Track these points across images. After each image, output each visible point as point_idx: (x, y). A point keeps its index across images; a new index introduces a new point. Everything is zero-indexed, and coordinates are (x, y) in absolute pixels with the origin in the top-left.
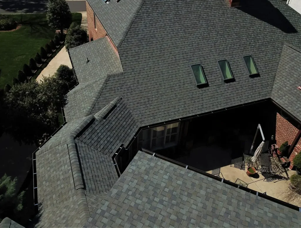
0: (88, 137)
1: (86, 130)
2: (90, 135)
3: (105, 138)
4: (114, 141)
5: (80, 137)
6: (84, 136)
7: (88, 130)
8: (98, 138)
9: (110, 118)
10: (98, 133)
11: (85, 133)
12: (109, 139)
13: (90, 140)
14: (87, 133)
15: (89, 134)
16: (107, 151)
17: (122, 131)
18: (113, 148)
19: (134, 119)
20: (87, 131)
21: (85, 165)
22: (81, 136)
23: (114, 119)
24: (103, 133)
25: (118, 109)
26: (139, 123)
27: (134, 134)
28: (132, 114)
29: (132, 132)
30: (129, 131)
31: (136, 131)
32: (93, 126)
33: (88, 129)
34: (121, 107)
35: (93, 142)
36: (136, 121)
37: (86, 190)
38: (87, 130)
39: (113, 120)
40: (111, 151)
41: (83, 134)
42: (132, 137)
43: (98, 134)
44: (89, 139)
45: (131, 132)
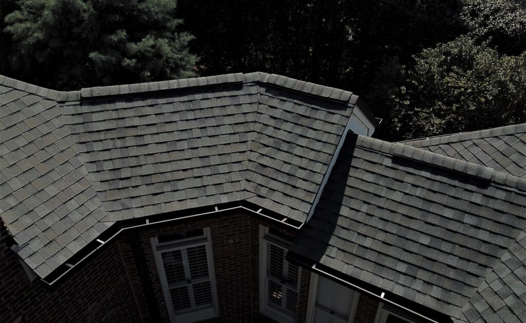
0: (277, 113)
1: (296, 101)
2: (288, 117)
3: (296, 161)
4: (300, 194)
5: (267, 94)
6: (275, 102)
7: (300, 105)
8: (288, 142)
9: (409, 179)
10: (305, 137)
11: (285, 101)
12: (301, 174)
13: (272, 122)
14: (289, 106)
15: (288, 114)
16: (260, 180)
17: (381, 236)
18: (278, 197)
19: (472, 281)
20: (295, 103)
21: (168, 109)
22: (270, 95)
23: (418, 194)
24: (312, 150)
25: (477, 199)
26: (467, 307)
27: (399, 291)
28: (497, 265)
29: (402, 279)
30: (402, 268)
31: (420, 299)
32: (322, 114)
33: (302, 103)
34: (496, 207)
35: (270, 131)
36: (470, 293)
37: (81, 105)
38: (299, 102)
39: (407, 192)
40: (263, 192)
41: (282, 98)
42: (379, 283)
43: (301, 136)
44: (272, 117)
45: (402, 276)
